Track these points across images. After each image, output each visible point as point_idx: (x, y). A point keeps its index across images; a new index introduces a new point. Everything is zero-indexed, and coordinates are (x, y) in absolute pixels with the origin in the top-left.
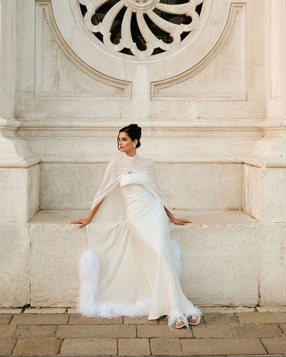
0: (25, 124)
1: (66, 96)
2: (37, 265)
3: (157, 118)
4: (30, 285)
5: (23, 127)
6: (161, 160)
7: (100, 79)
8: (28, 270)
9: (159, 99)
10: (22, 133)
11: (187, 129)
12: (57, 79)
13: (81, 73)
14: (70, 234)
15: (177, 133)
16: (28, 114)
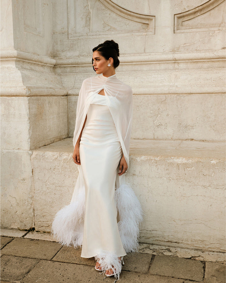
0: (60, 62)
1: (96, 35)
2: (39, 191)
3: (180, 51)
4: (34, 210)
5: (58, 65)
6: (179, 91)
7: (126, 16)
8: (31, 195)
9: (182, 31)
10: (59, 70)
11: (211, 60)
12: (88, 20)
13: (109, 12)
14: (68, 163)
15: (200, 65)
16: (63, 53)
